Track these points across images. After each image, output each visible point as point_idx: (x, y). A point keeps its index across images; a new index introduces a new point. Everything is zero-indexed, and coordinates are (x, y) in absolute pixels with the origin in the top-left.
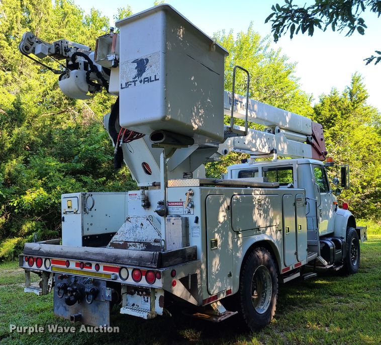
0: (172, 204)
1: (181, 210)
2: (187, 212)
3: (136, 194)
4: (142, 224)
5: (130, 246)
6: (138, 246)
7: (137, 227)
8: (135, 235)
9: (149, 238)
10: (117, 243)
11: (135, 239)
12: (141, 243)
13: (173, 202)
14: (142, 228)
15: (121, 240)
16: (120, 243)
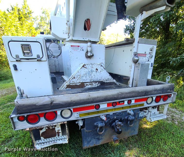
0: (140, 55)
1: (144, 59)
2: (147, 60)
3: (79, 46)
4: (97, 69)
5: (87, 85)
6: (94, 84)
7: (92, 71)
8: (91, 77)
9: (103, 78)
10: (74, 84)
11: (91, 80)
12: (96, 82)
13: (141, 54)
14: (96, 72)
15: (78, 82)
16: (77, 84)
